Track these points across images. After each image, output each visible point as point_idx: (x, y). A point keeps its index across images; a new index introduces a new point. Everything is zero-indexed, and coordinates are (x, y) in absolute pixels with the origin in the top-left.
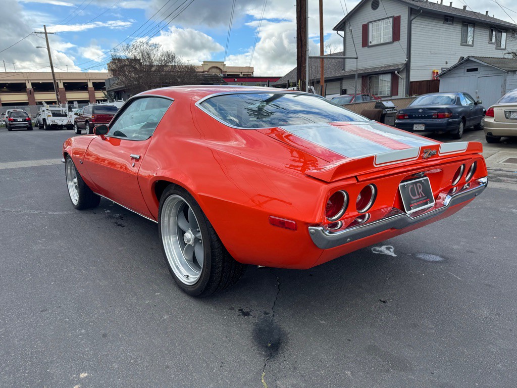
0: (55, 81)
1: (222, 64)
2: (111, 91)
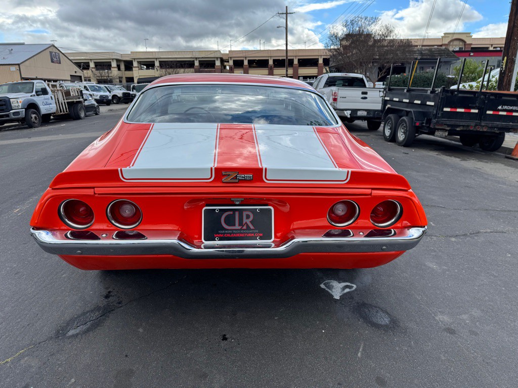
0: (287, 58)
1: (468, 35)
2: (332, 67)
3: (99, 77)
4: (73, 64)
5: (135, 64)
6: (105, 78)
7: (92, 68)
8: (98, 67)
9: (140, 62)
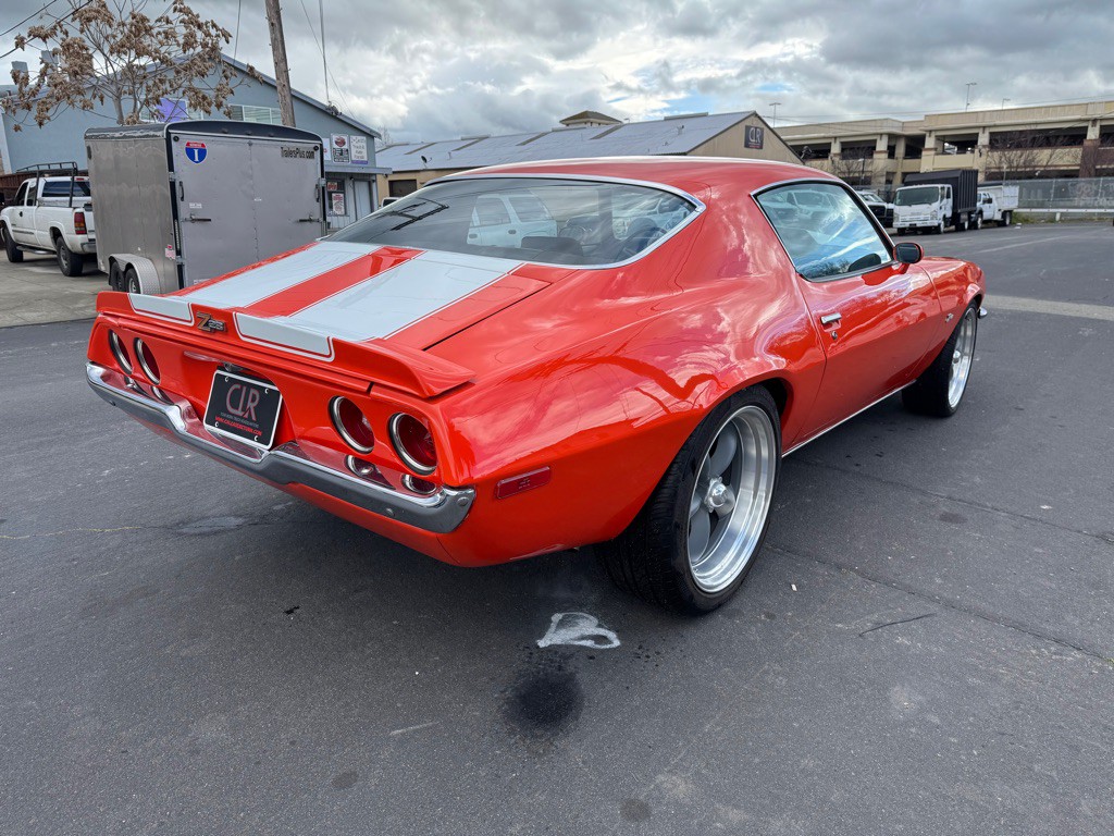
3: (844, 173)
4: (787, 150)
5: (930, 142)
6: (857, 175)
7: (835, 155)
8: (847, 152)
9: (944, 136)
